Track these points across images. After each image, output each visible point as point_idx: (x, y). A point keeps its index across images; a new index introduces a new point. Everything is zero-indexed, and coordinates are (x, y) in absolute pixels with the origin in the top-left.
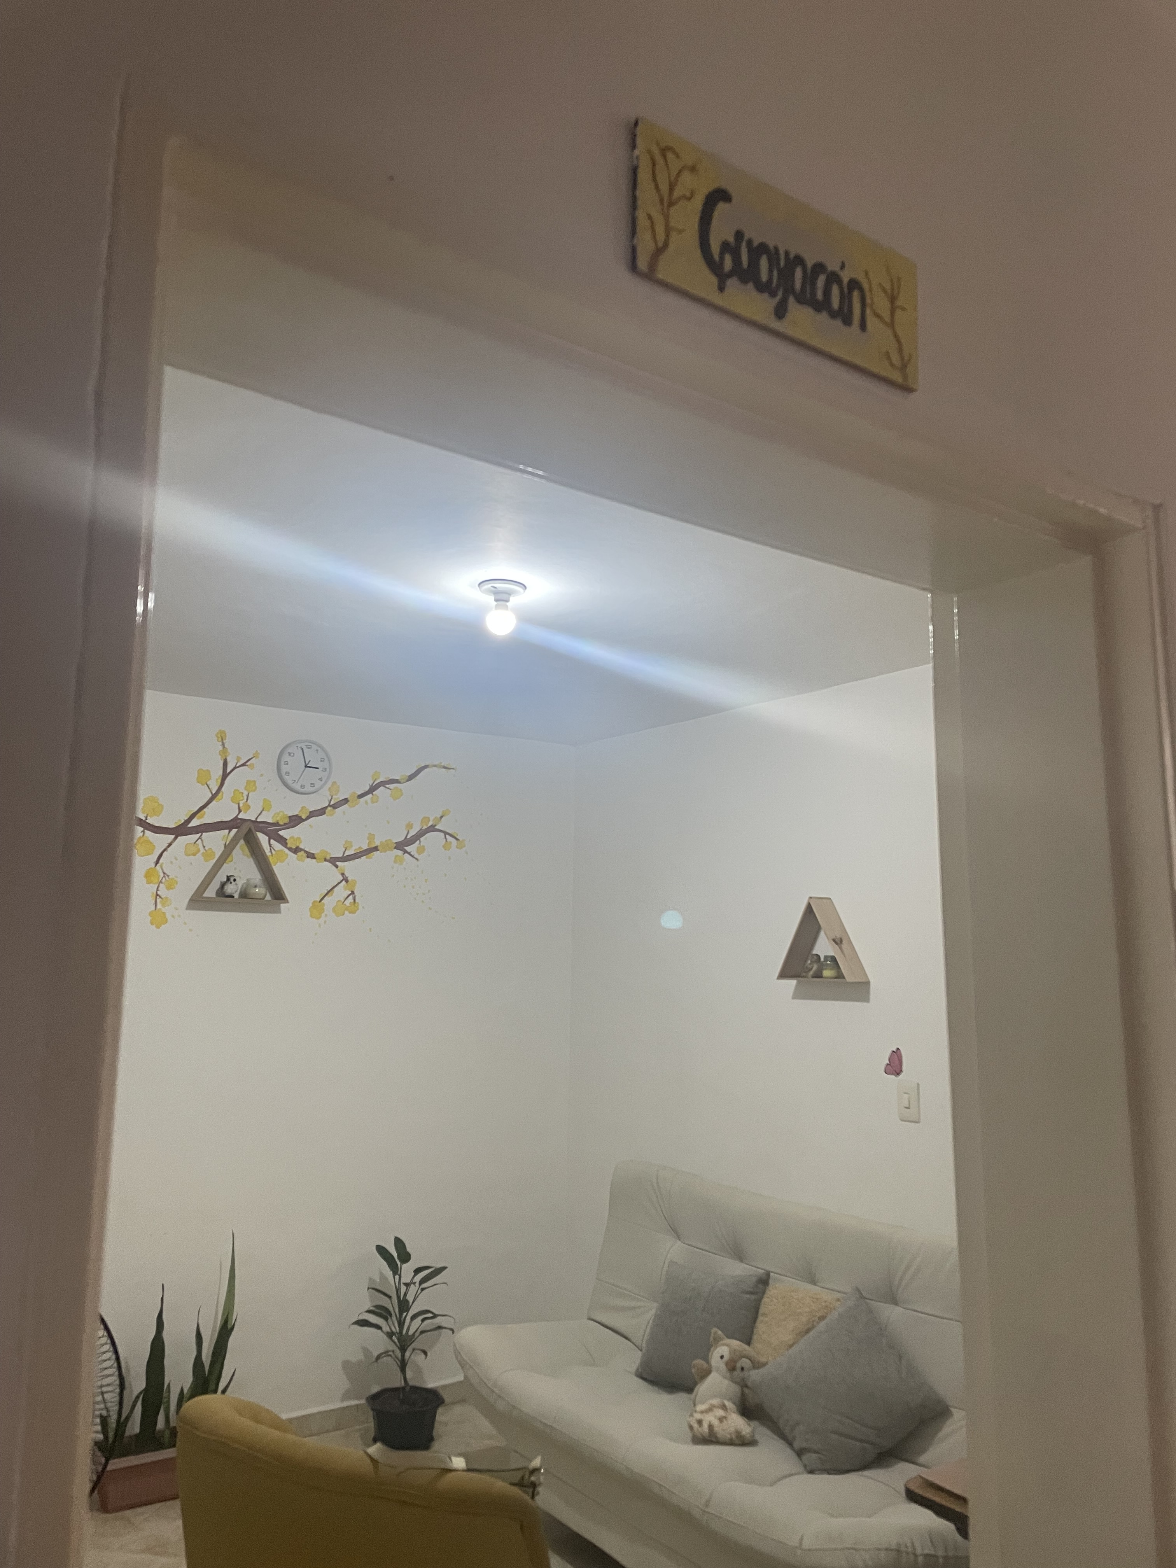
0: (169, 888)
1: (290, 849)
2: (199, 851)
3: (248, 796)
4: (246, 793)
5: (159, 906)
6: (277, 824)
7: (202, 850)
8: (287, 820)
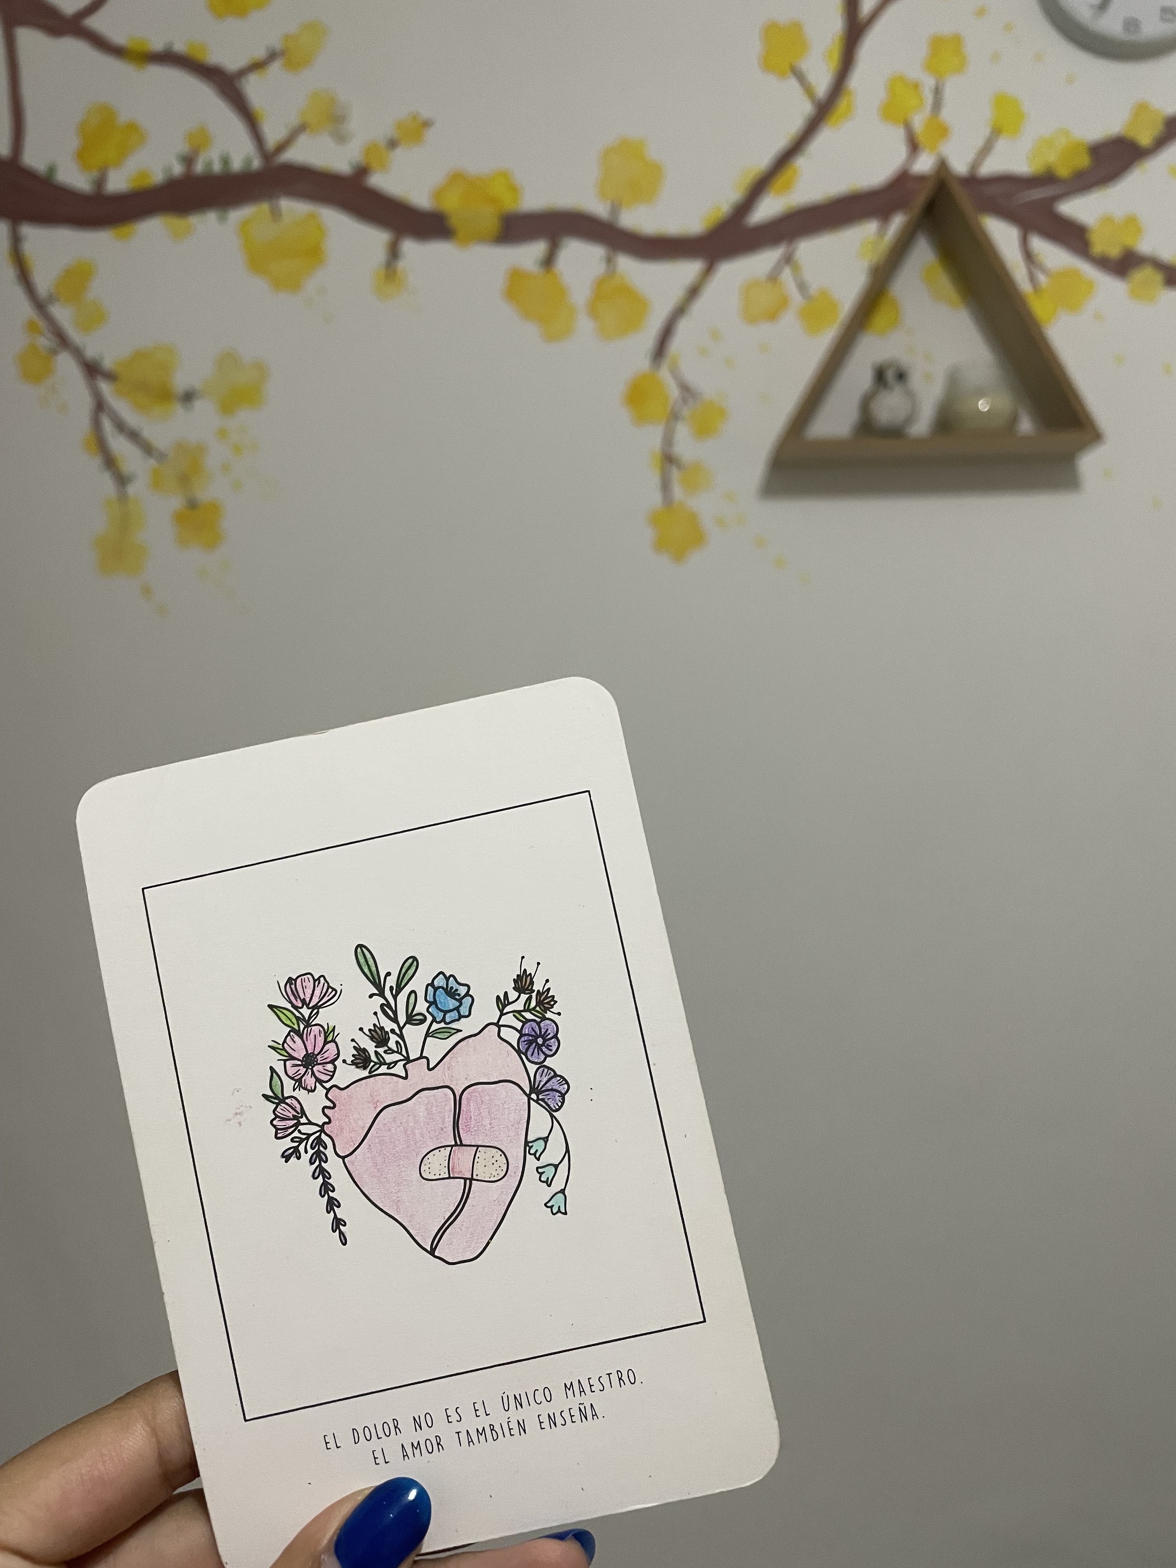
0: (703, 431)
1: (1104, 263)
2: (784, 303)
3: (938, 92)
4: (929, 83)
5: (678, 492)
6: (1047, 178)
7: (796, 298)
8: (1084, 161)
